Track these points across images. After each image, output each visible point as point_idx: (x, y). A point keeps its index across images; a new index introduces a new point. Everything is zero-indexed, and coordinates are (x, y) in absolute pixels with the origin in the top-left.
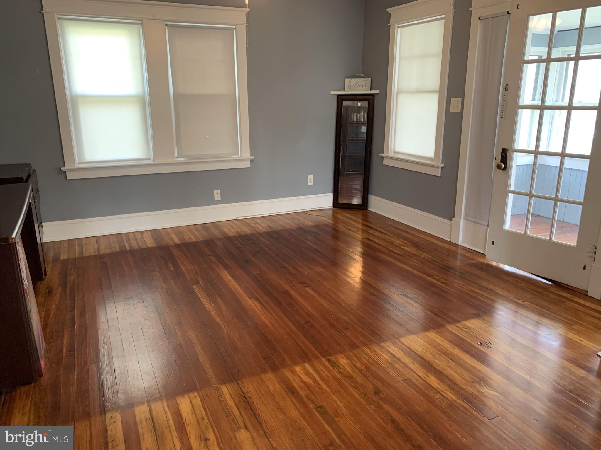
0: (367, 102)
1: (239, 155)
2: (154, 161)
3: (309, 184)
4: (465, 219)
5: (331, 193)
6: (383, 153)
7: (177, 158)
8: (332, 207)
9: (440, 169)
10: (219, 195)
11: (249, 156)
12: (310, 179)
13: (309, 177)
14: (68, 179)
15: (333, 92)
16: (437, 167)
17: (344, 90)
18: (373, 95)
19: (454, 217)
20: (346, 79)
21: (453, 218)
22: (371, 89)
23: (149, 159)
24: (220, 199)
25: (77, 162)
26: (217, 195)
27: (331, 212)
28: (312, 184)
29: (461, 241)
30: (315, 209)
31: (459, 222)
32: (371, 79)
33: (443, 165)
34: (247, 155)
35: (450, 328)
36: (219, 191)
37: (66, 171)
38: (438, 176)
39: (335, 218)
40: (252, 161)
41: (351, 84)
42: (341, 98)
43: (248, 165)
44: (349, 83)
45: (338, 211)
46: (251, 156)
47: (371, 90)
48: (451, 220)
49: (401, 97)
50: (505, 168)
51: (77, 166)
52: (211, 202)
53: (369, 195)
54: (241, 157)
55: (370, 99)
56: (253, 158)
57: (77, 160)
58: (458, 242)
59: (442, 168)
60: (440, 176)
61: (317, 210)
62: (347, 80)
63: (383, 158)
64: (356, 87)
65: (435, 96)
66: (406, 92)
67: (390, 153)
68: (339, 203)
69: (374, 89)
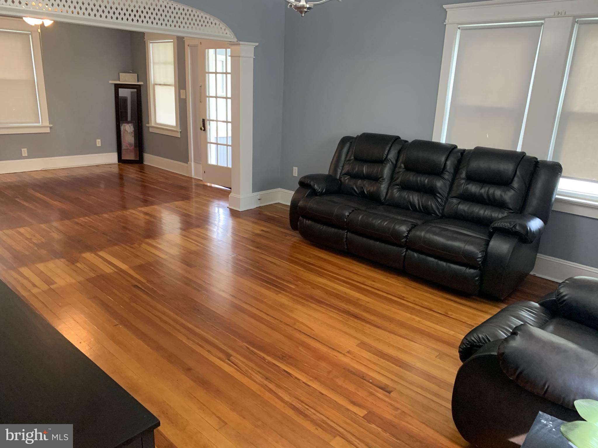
0: (136, 90)
1: (40, 123)
3: (98, 145)
4: (194, 162)
5: (116, 152)
6: (149, 124)
8: (118, 162)
9: (179, 133)
10: (26, 152)
12: (99, 143)
13: (98, 140)
15: (111, 82)
16: (177, 132)
17: (119, 80)
18: (140, 85)
19: (189, 161)
21: (188, 162)
22: (138, 81)
24: (26, 155)
27: (117, 166)
28: (100, 146)
29: (193, 175)
30: (104, 164)
31: (191, 164)
32: (137, 75)
33: (180, 130)
34: (47, 124)
36: (26, 149)
38: (179, 138)
39: (120, 169)
40: (51, 128)
42: (117, 87)
43: (48, 130)
44: (122, 76)
45: (122, 165)
46: (49, 124)
48: (187, 164)
49: (157, 87)
50: (204, 130)
52: (19, 157)
53: (143, 153)
54: (42, 124)
55: (138, 88)
56: (52, 125)
58: (192, 176)
59: (181, 132)
60: (180, 137)
62: (120, 74)
63: (149, 127)
65: (173, 88)
66: (160, 85)
67: (153, 124)
68: (123, 160)
69: (140, 82)
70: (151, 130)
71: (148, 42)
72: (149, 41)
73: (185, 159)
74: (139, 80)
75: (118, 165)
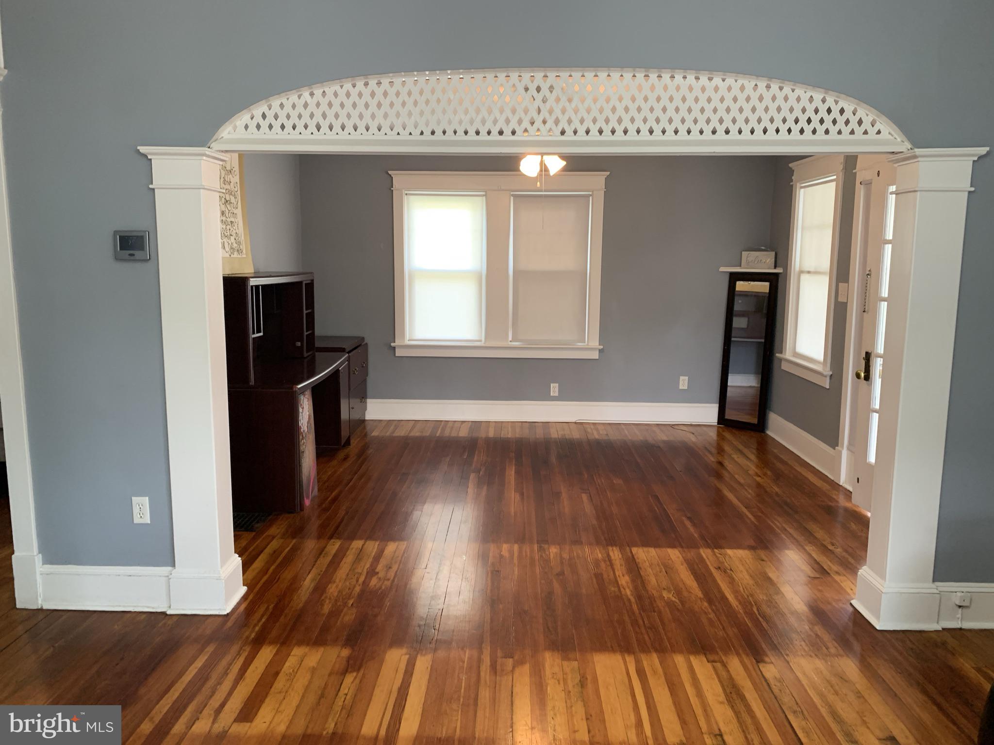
0: (767, 284)
1: (585, 343)
2: (484, 343)
3: (681, 387)
4: (848, 449)
5: (716, 403)
6: (782, 354)
7: (510, 341)
8: (716, 424)
9: (828, 379)
10: (557, 389)
11: (598, 344)
12: (683, 383)
13: (682, 378)
14: (396, 355)
15: (722, 269)
16: (825, 375)
17: (740, 266)
18: (776, 275)
19: (838, 446)
20: (743, 252)
21: (836, 448)
22: (775, 267)
23: (480, 341)
24: (557, 394)
25: (408, 339)
26: (554, 390)
28: (686, 388)
29: (842, 480)
30: (689, 423)
31: (842, 452)
32: (776, 255)
33: (830, 373)
34: (595, 343)
35: (704, 552)
36: (557, 385)
37: (395, 347)
38: (826, 388)
40: (601, 351)
41: (750, 259)
42: (734, 277)
43: (595, 355)
44: (747, 257)
45: (724, 429)
46: (600, 344)
47: (777, 268)
48: (834, 449)
49: (804, 278)
50: (866, 378)
51: (407, 342)
52: (545, 396)
53: (767, 411)
54: (588, 345)
55: (774, 279)
56: (602, 347)
57: (407, 337)
58: (840, 482)
59: (830, 377)
60: (828, 387)
61: (691, 425)
62: (745, 254)
63: (781, 360)
64: (756, 262)
65: (826, 279)
66: (809, 272)
67: (788, 355)
68: (727, 419)
69: (779, 267)
70: (785, 366)
71: (796, 185)
72: (798, 184)
73: (833, 440)
74: (778, 265)
75: (716, 428)
